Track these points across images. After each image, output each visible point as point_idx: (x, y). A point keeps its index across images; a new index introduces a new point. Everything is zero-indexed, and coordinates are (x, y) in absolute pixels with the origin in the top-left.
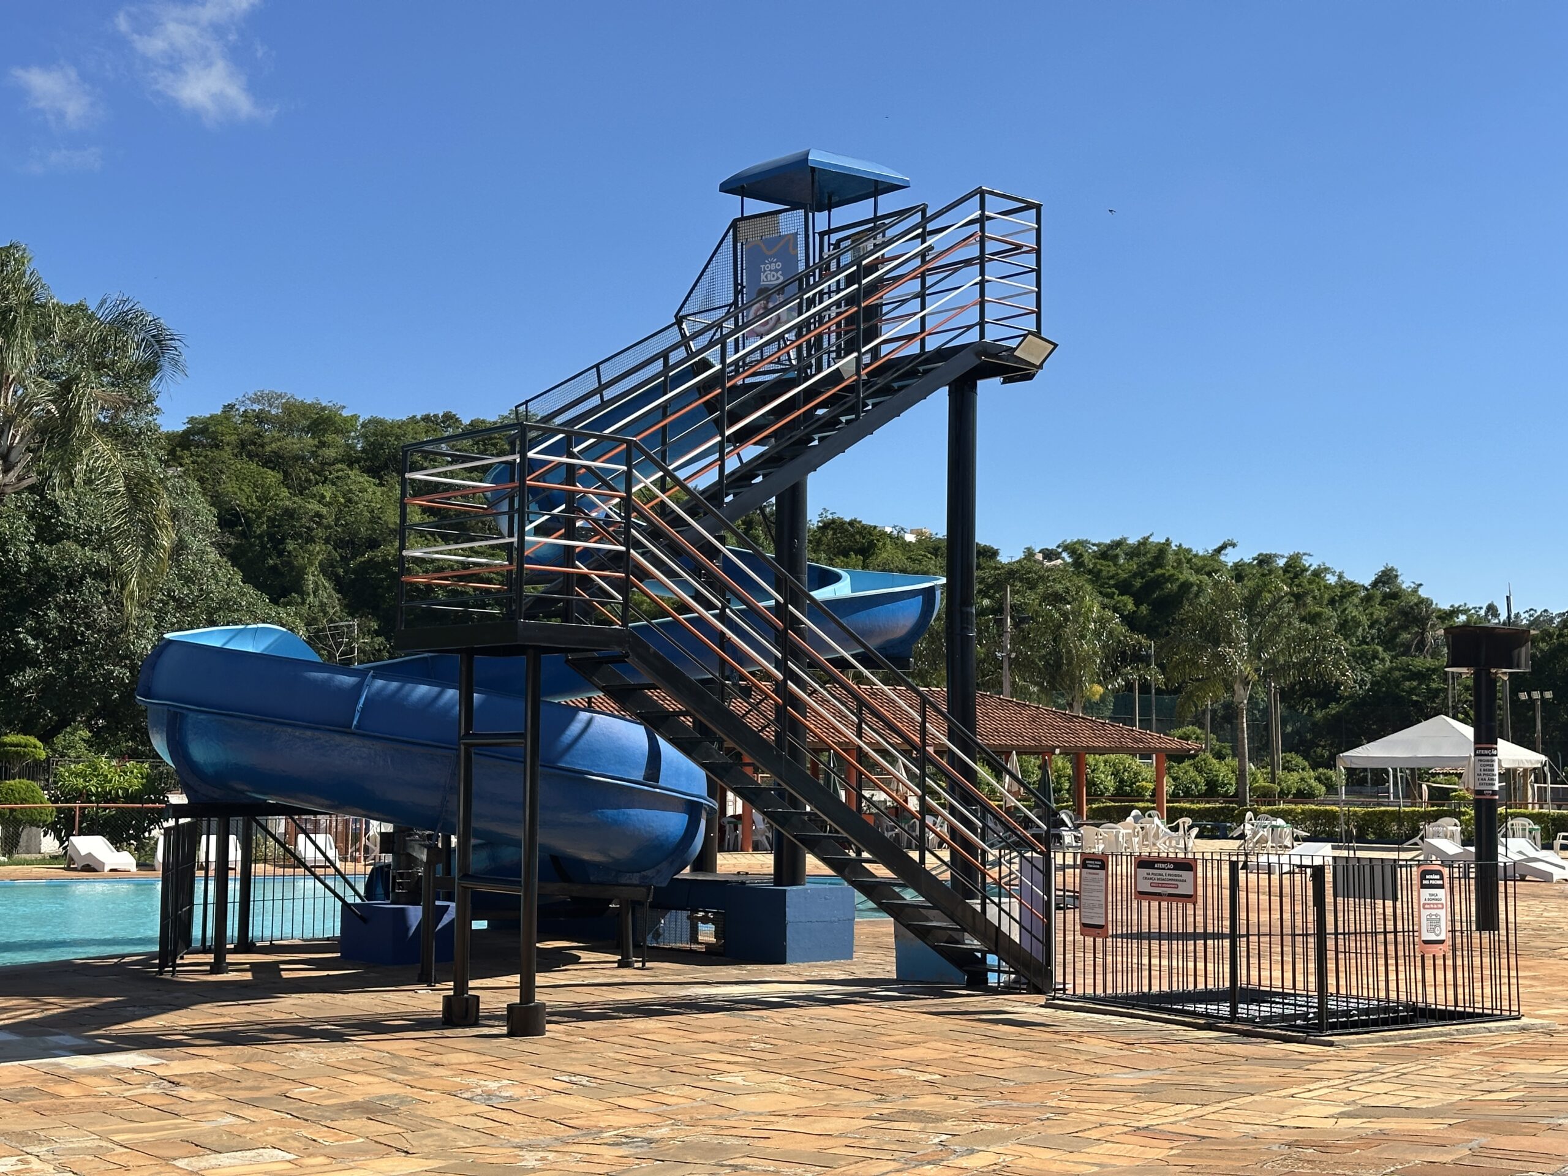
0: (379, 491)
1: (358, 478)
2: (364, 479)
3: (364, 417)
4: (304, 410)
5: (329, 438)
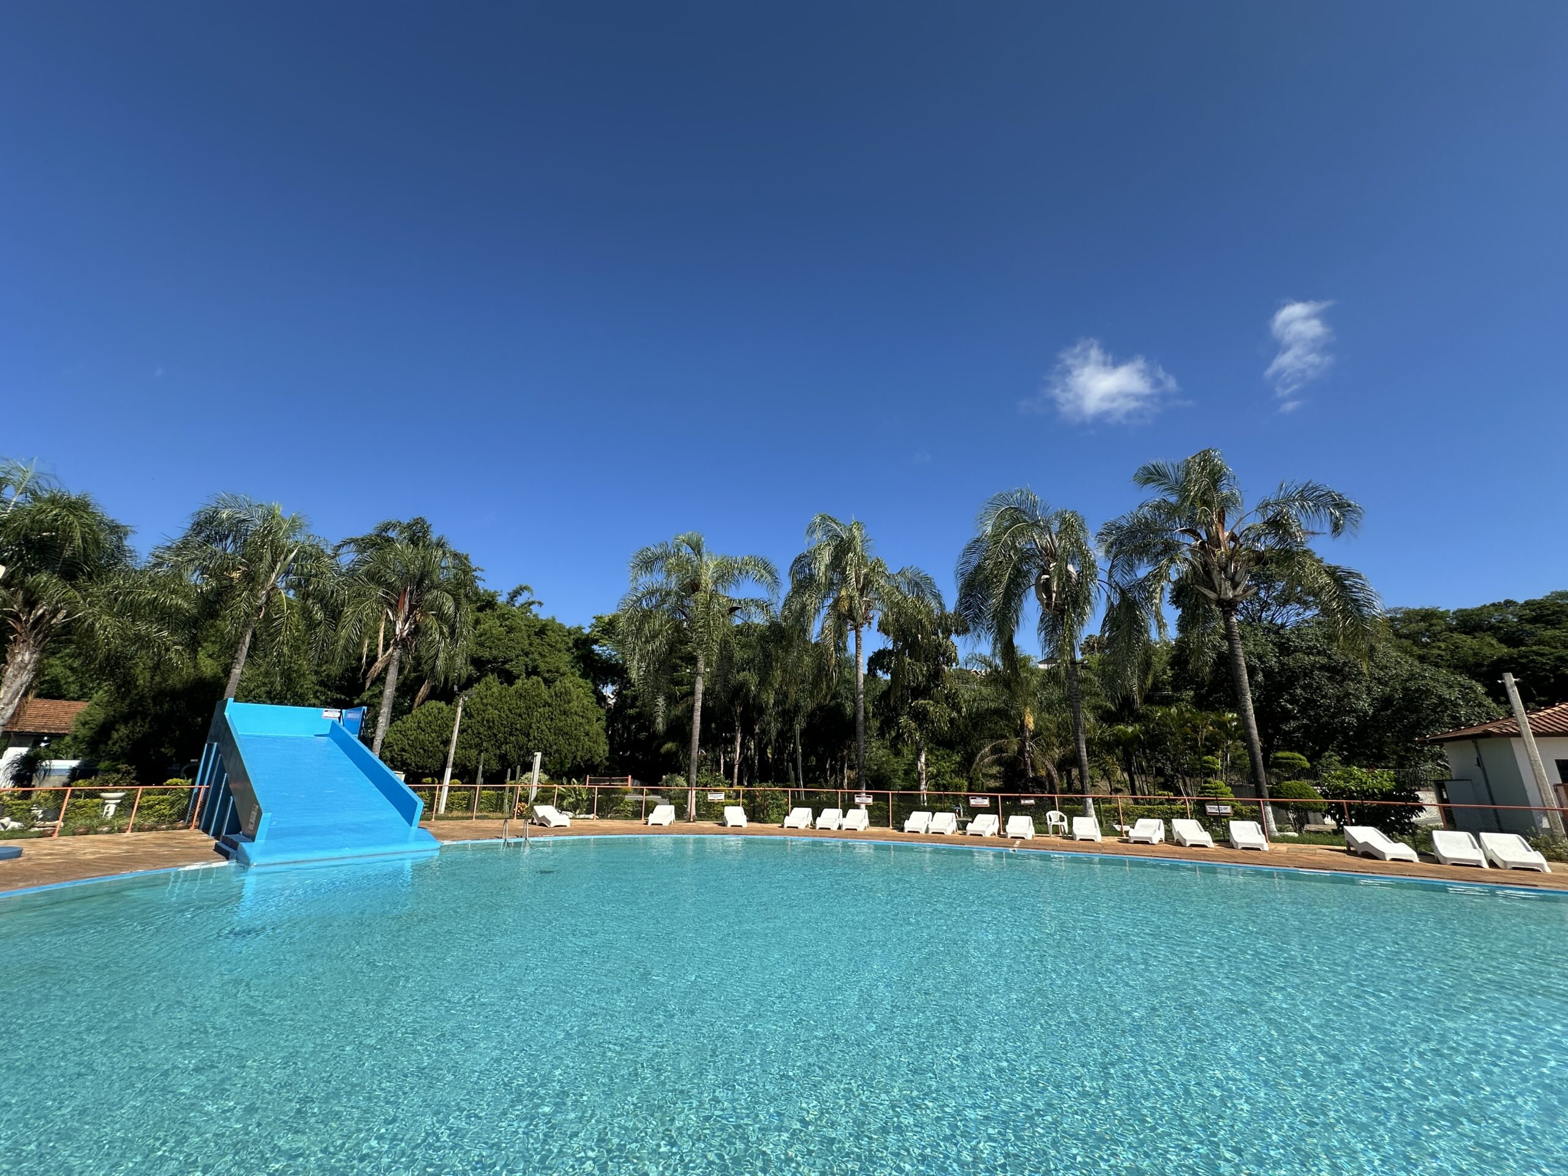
0: (1474, 641)
1: (1459, 637)
2: (1463, 636)
4: (1417, 613)
5: (1434, 621)
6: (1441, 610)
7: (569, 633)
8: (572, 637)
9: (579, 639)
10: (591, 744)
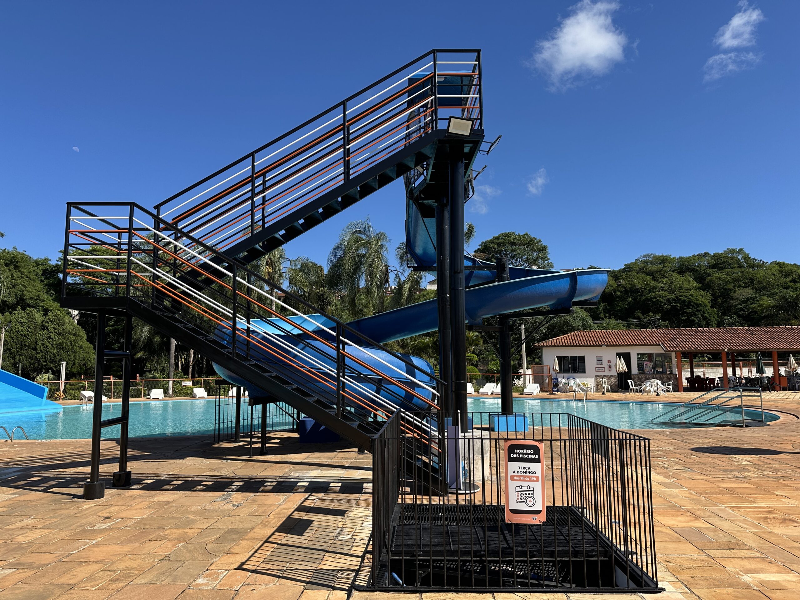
0: (682, 279)
1: (675, 275)
3: (677, 257)
4: (659, 257)
5: (666, 265)
6: (672, 257)
7: (37, 263)
8: (40, 267)
9: (47, 269)
10: (85, 355)
